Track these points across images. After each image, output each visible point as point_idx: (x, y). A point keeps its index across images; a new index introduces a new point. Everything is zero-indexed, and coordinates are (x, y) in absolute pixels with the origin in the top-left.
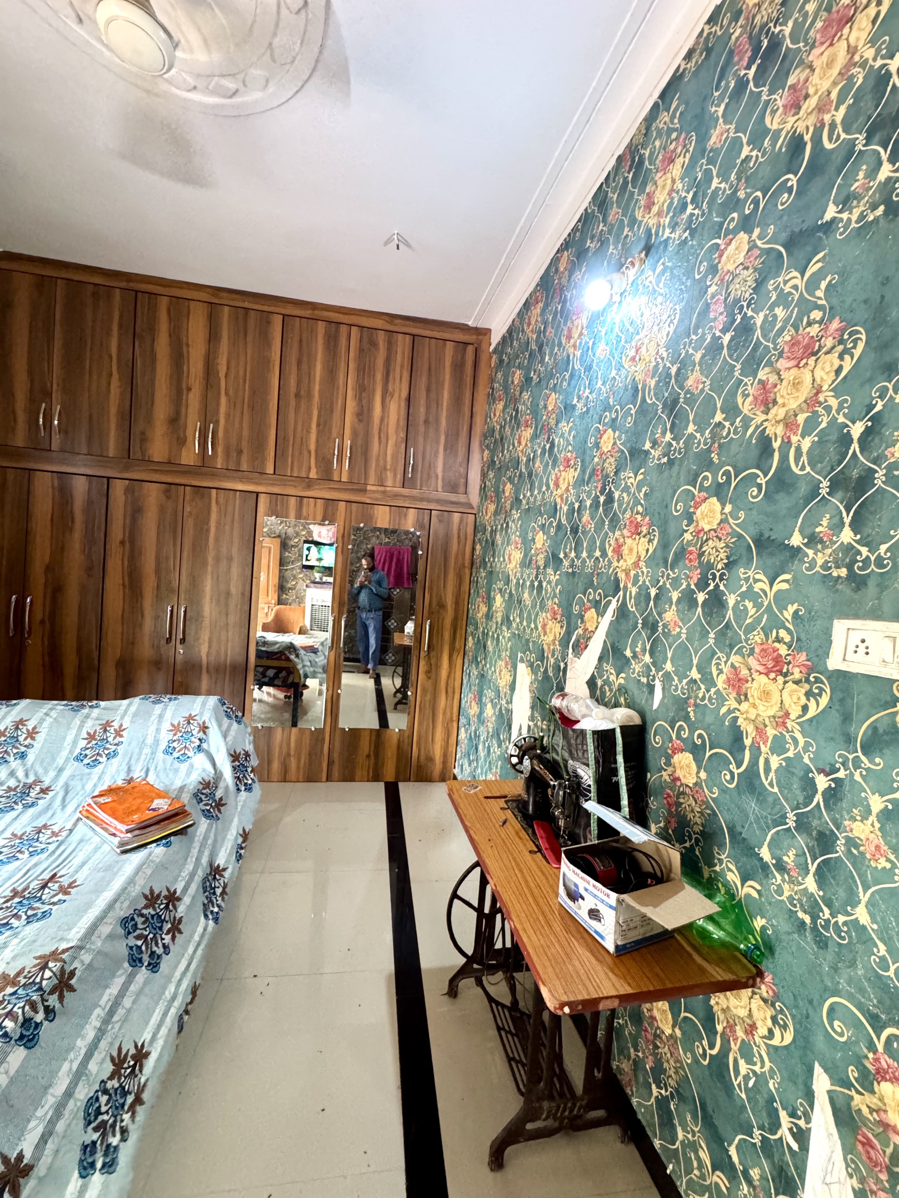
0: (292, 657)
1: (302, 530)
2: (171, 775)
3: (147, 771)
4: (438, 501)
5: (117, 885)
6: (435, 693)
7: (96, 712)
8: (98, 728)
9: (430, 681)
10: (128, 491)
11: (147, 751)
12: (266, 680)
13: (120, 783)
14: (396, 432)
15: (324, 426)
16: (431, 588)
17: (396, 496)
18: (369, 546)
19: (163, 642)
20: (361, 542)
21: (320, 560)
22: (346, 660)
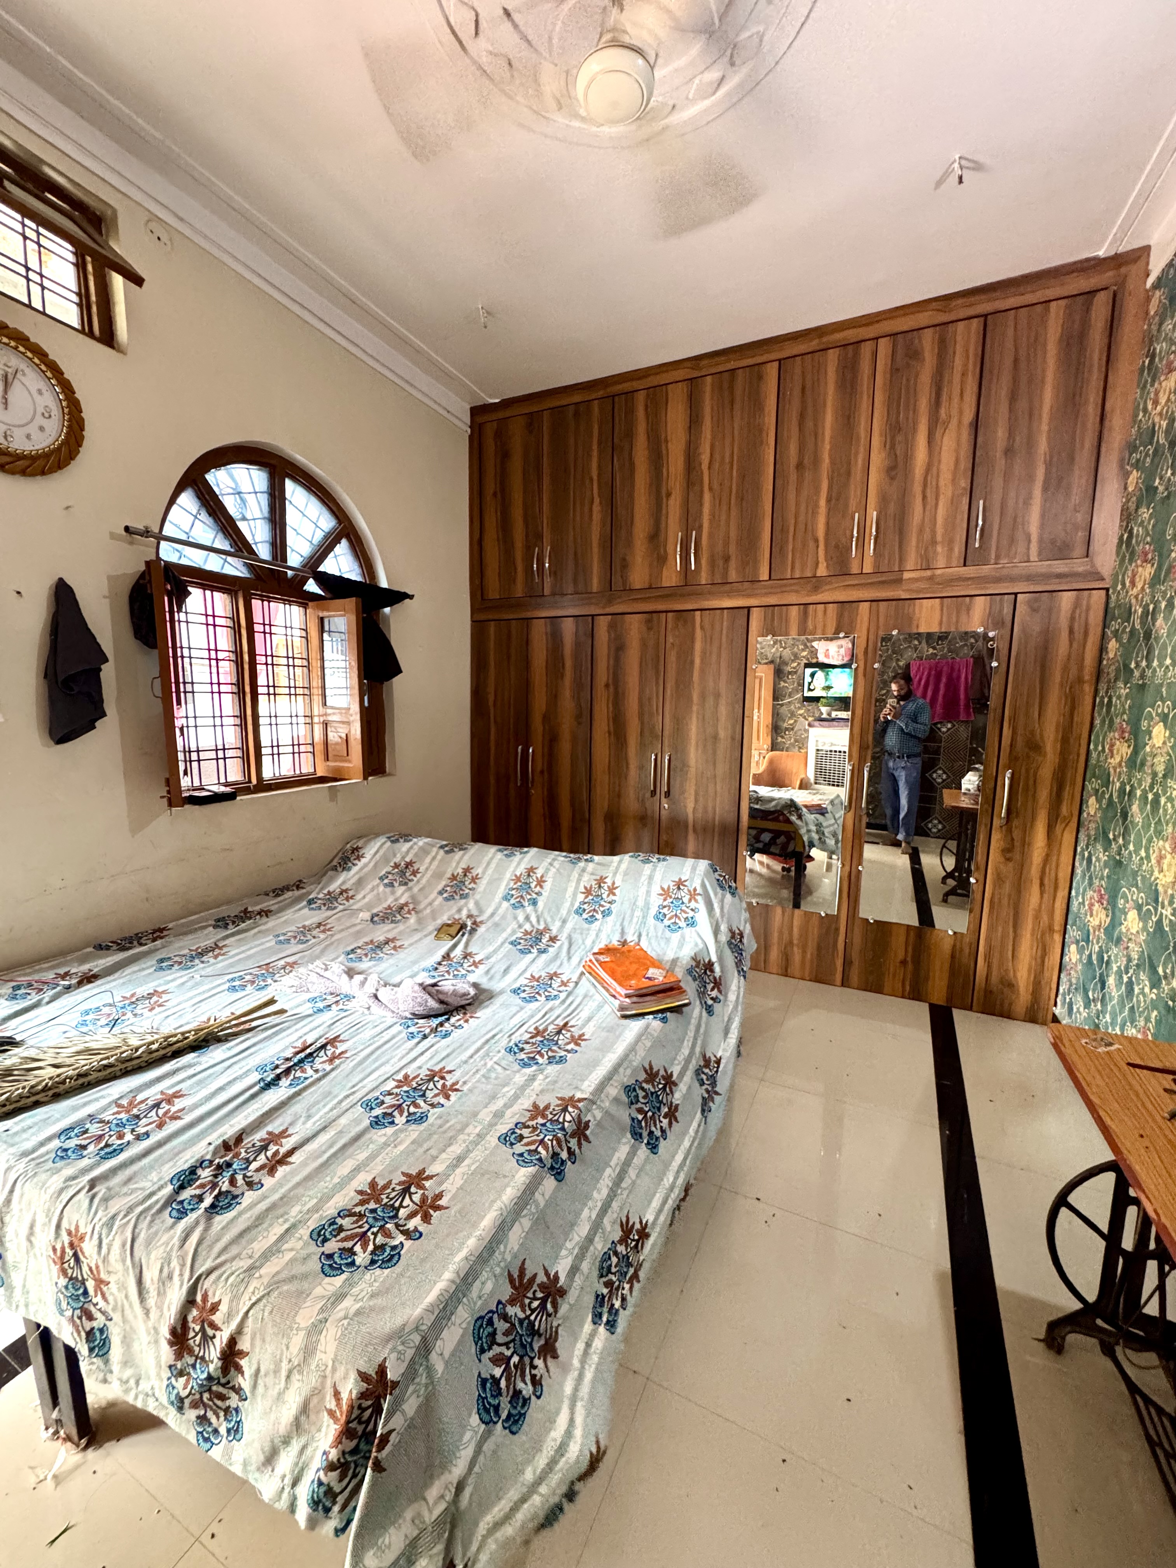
0: (794, 818)
1: (803, 650)
2: (663, 944)
3: (640, 936)
4: (1029, 578)
5: (620, 1049)
6: (1019, 885)
7: (591, 866)
8: (594, 883)
9: (1011, 864)
10: (612, 626)
11: (638, 913)
12: (760, 845)
13: (615, 943)
14: (954, 480)
15: (837, 500)
16: (1014, 719)
17: (952, 580)
18: (901, 663)
19: (648, 795)
20: (890, 658)
21: (828, 688)
22: (869, 826)
